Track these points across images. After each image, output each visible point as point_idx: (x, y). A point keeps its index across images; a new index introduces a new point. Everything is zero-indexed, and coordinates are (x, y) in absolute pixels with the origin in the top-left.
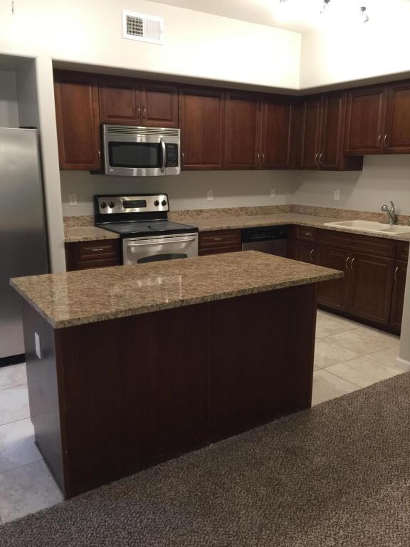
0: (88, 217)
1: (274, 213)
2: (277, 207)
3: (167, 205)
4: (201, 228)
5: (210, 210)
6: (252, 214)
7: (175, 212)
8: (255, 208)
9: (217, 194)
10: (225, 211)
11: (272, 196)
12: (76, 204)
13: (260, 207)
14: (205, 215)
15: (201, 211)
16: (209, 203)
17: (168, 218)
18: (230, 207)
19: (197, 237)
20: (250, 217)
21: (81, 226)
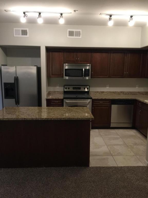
0: (62, 91)
1: (137, 94)
2: (139, 92)
3: (88, 89)
4: (94, 98)
5: (107, 92)
6: (126, 94)
7: (93, 92)
8: (128, 92)
9: (110, 86)
10: (113, 92)
11: (136, 88)
12: (58, 87)
13: (130, 92)
14: (105, 93)
15: (103, 92)
16: (107, 89)
17: (90, 94)
18: (116, 91)
19: (91, 101)
20: (125, 95)
21: (60, 94)
